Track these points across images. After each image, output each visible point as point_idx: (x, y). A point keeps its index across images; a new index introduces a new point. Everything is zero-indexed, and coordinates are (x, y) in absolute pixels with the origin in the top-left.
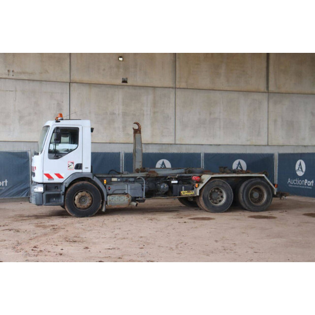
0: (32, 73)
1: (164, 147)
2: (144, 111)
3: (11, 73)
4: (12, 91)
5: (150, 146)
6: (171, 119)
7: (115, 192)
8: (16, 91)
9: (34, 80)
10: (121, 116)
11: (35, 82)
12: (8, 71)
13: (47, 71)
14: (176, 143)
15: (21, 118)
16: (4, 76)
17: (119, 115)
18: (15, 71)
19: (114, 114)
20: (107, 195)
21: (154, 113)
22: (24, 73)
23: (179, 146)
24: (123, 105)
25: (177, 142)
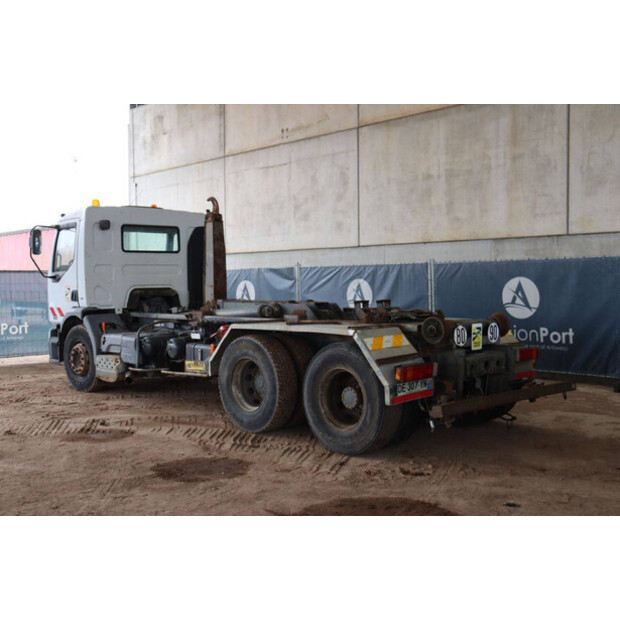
0: (308, 126)
1: (540, 244)
2: (490, 159)
3: (285, 134)
4: (285, 164)
5: (507, 245)
6: (555, 167)
7: (112, 350)
8: (290, 163)
9: (310, 138)
10: (443, 179)
11: (312, 141)
12: (283, 131)
13: (327, 116)
14: (570, 233)
15: (297, 207)
16: (278, 142)
17: (439, 177)
18: (290, 128)
19: (429, 177)
20: (100, 352)
21: (515, 158)
22: (299, 128)
23: (579, 239)
24: (447, 154)
25: (574, 229)
